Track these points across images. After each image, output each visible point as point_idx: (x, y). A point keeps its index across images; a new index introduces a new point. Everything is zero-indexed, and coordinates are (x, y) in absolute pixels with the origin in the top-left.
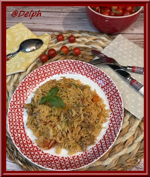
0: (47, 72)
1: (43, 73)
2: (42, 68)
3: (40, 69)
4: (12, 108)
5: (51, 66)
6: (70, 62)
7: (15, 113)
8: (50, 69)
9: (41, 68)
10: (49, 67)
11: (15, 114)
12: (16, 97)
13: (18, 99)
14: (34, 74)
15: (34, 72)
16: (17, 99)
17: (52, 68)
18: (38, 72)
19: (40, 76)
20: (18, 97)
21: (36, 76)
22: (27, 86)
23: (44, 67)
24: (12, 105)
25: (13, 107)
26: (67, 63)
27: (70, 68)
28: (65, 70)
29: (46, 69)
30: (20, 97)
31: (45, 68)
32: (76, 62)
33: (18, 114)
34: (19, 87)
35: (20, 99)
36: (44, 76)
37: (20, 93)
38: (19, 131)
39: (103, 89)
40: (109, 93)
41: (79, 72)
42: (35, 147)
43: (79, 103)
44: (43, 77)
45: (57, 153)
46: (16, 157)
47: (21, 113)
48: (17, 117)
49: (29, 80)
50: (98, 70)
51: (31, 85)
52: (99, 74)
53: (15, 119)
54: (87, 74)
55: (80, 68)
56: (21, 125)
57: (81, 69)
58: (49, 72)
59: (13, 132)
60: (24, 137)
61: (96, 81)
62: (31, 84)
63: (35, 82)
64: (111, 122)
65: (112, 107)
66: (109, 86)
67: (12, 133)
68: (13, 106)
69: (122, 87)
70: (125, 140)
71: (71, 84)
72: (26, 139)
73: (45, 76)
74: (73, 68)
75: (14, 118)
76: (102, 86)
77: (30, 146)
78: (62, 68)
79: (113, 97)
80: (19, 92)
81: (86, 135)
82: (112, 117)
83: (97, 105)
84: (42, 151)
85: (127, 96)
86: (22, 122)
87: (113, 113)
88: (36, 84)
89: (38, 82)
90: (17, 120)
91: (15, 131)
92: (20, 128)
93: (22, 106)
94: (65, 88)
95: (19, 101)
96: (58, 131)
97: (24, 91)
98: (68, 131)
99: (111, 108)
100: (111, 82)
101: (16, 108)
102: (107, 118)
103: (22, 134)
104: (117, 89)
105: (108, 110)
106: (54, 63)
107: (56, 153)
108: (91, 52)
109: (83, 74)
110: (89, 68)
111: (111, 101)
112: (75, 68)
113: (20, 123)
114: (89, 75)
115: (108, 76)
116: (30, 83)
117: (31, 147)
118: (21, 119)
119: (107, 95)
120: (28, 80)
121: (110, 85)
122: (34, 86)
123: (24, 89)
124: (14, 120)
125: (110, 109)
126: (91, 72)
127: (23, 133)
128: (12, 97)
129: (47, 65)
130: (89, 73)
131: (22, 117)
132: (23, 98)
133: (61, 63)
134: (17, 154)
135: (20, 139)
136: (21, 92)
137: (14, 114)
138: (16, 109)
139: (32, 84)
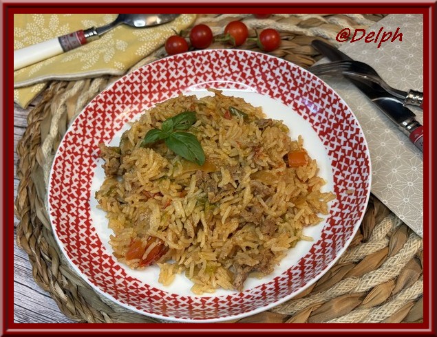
0: (176, 77)
1: (165, 78)
2: (165, 64)
3: (160, 64)
4: (67, 149)
5: (189, 62)
6: (241, 57)
7: (72, 164)
8: (185, 71)
9: (163, 62)
10: (184, 64)
11: (73, 167)
12: (84, 126)
13: (89, 132)
14: (142, 75)
15: (143, 71)
16: (84, 131)
17: (193, 67)
18: (152, 74)
19: (157, 84)
20: (89, 127)
21: (145, 83)
22: (117, 105)
23: (169, 62)
24: (69, 142)
25: (70, 148)
26: (233, 60)
27: (240, 73)
28: (226, 77)
29: (174, 67)
30: (94, 128)
31: (172, 64)
32: (259, 57)
33: (81, 168)
34: (96, 101)
35: (93, 133)
36: (167, 88)
37: (97, 118)
38: (73, 210)
39: (325, 139)
40: (338, 148)
41: (263, 87)
42: (106, 256)
43: (245, 158)
44: (164, 90)
45: (162, 282)
46: (53, 277)
47: (89, 170)
48: (76, 176)
49: (125, 90)
50: (317, 83)
51: (130, 105)
52: (318, 93)
53: (69, 179)
54: (286, 93)
55: (269, 76)
56: (83, 199)
57: (271, 80)
58: (181, 78)
59: (57, 206)
60: (82, 227)
61: (307, 115)
62: (130, 101)
63: (141, 98)
64: (329, 226)
65: (341, 187)
66: (342, 128)
67: (54, 207)
68: (70, 144)
69: (383, 144)
70: (365, 289)
71: (232, 110)
72: (88, 233)
73: (171, 87)
74: (248, 73)
75: (67, 176)
76: (322, 129)
77: (95, 251)
78: (218, 73)
79: (347, 161)
80: (95, 115)
81: (250, 244)
82: (334, 214)
83: (297, 177)
84: (123, 270)
85: (395, 171)
86: (86, 192)
87: (340, 202)
88: (143, 105)
89: (148, 100)
90: (75, 184)
91: (64, 206)
92: (78, 203)
93: (95, 152)
94: (215, 118)
95: (88, 137)
96: (173, 217)
97: (109, 116)
98: (200, 224)
99: (336, 189)
100: (349, 116)
101: (79, 152)
102: (320, 216)
103: (80, 219)
104: (363, 136)
105: (326, 194)
106: (198, 54)
107: (160, 281)
108: (309, 45)
109: (275, 94)
110: (292, 75)
111: (341, 171)
112: (254, 76)
113: (82, 192)
114: (291, 99)
115: (342, 101)
116: (128, 98)
117: (97, 253)
118: (86, 184)
119: (333, 154)
120: (124, 88)
121: (344, 128)
122: (136, 107)
123: (109, 112)
124: (67, 181)
125: (335, 193)
126: (298, 90)
127: (82, 218)
128: (74, 123)
129: (180, 59)
130: (293, 92)
131: (89, 179)
132: (103, 134)
133: (217, 55)
134: (59, 270)
135: (72, 227)
136: (99, 116)
137: (68, 166)
138: (76, 154)
139: (132, 103)
